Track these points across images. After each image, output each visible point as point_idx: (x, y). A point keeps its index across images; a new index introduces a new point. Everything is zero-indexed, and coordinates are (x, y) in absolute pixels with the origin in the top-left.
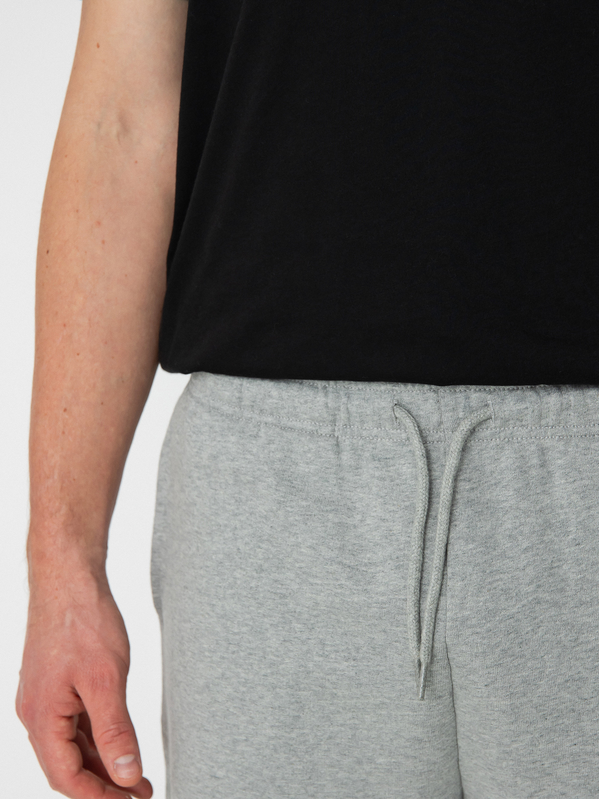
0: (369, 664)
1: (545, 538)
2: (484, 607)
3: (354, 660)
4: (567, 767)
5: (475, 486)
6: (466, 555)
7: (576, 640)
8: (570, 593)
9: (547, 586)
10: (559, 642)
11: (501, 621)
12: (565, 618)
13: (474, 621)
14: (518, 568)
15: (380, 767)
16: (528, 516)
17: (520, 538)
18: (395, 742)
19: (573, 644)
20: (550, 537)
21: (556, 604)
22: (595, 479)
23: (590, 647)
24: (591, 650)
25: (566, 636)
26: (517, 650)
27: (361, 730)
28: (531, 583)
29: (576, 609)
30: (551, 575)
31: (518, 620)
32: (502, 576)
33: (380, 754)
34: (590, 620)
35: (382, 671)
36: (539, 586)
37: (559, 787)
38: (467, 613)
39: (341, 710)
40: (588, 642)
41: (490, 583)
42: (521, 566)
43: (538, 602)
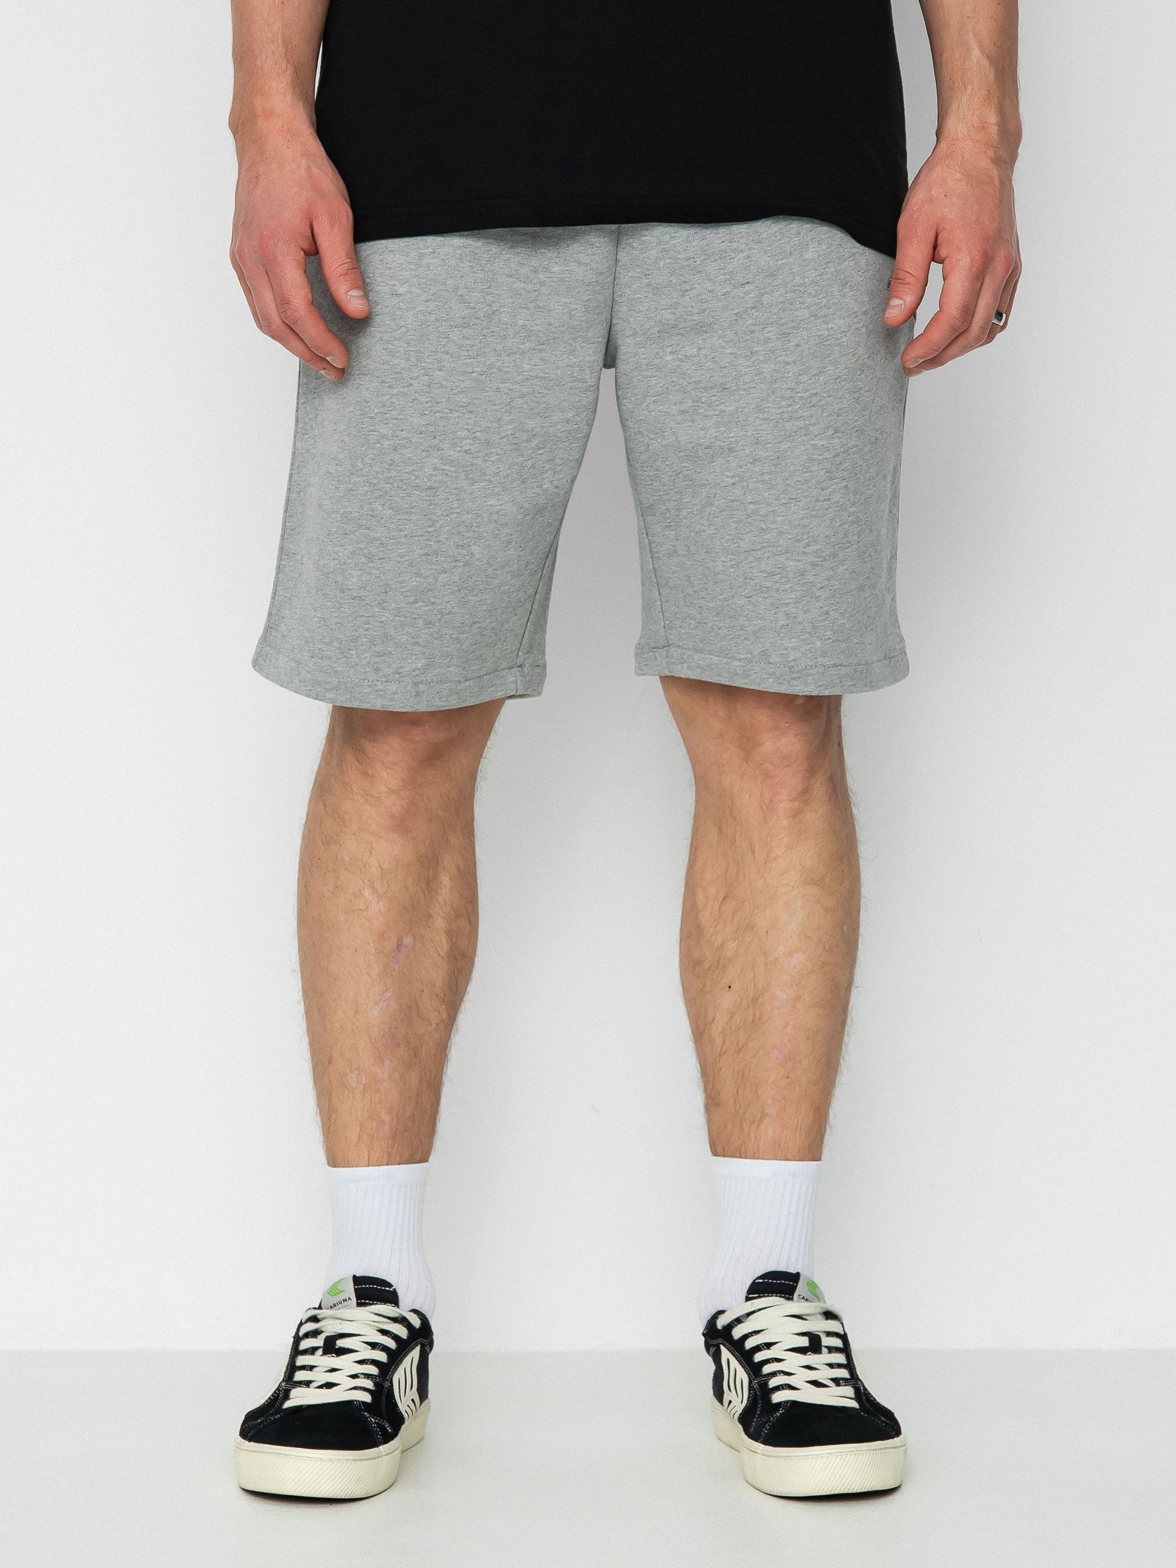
4: (715, 264)
37: (708, 285)
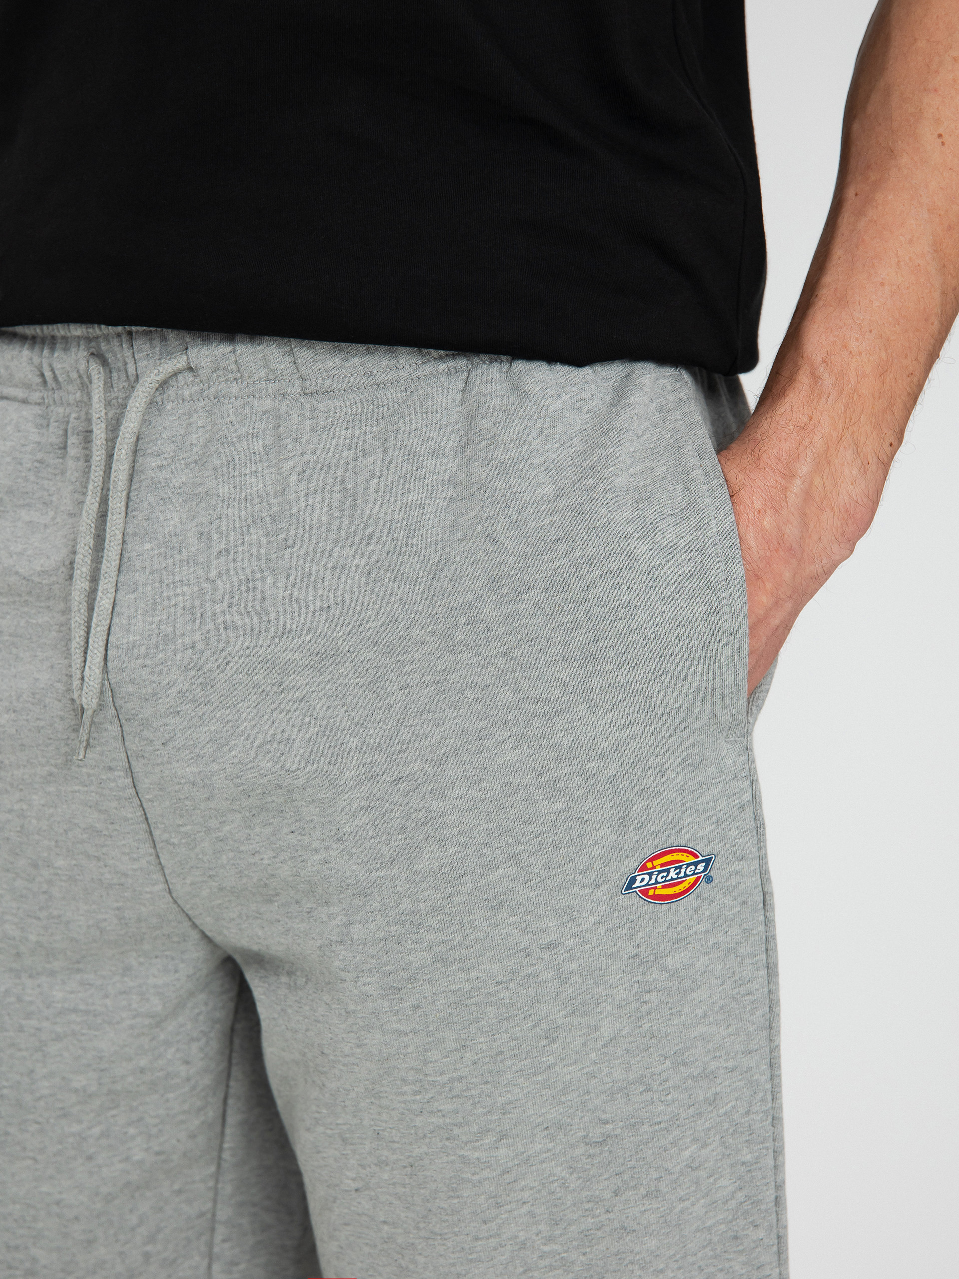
0: (29, 717)
1: (249, 538)
2: (157, 631)
3: (14, 712)
5: (165, 463)
6: (141, 557)
7: (280, 683)
8: (272, 616)
9: (243, 605)
10: (257, 686)
11: (176, 652)
12: (262, 653)
13: (143, 650)
14: (207, 579)
15: (59, 872)
16: (229, 506)
17: (215, 536)
18: (70, 835)
19: (276, 690)
20: (255, 537)
21: (249, 631)
22: (319, 453)
23: (298, 694)
24: (300, 700)
25: (265, 678)
26: (199, 692)
27: (29, 819)
28: (220, 601)
29: (277, 640)
30: (249, 590)
31: (200, 651)
32: (185, 589)
33: (57, 854)
34: (297, 656)
35: (42, 727)
36: (230, 606)
38: (132, 638)
39: (9, 788)
40: (295, 688)
41: (168, 598)
42: (212, 575)
43: (227, 627)
